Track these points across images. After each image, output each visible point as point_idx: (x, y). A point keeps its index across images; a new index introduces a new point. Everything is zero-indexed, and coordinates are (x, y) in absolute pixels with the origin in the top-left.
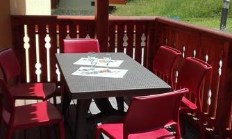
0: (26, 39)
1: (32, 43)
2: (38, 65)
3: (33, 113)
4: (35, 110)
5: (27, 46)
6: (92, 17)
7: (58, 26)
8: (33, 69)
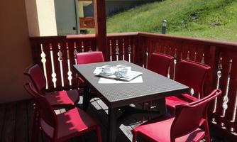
0: (43, 55)
1: (48, 58)
2: (54, 75)
3: (68, 122)
4: (69, 119)
5: (44, 61)
6: (93, 35)
7: (67, 44)
8: (50, 78)
